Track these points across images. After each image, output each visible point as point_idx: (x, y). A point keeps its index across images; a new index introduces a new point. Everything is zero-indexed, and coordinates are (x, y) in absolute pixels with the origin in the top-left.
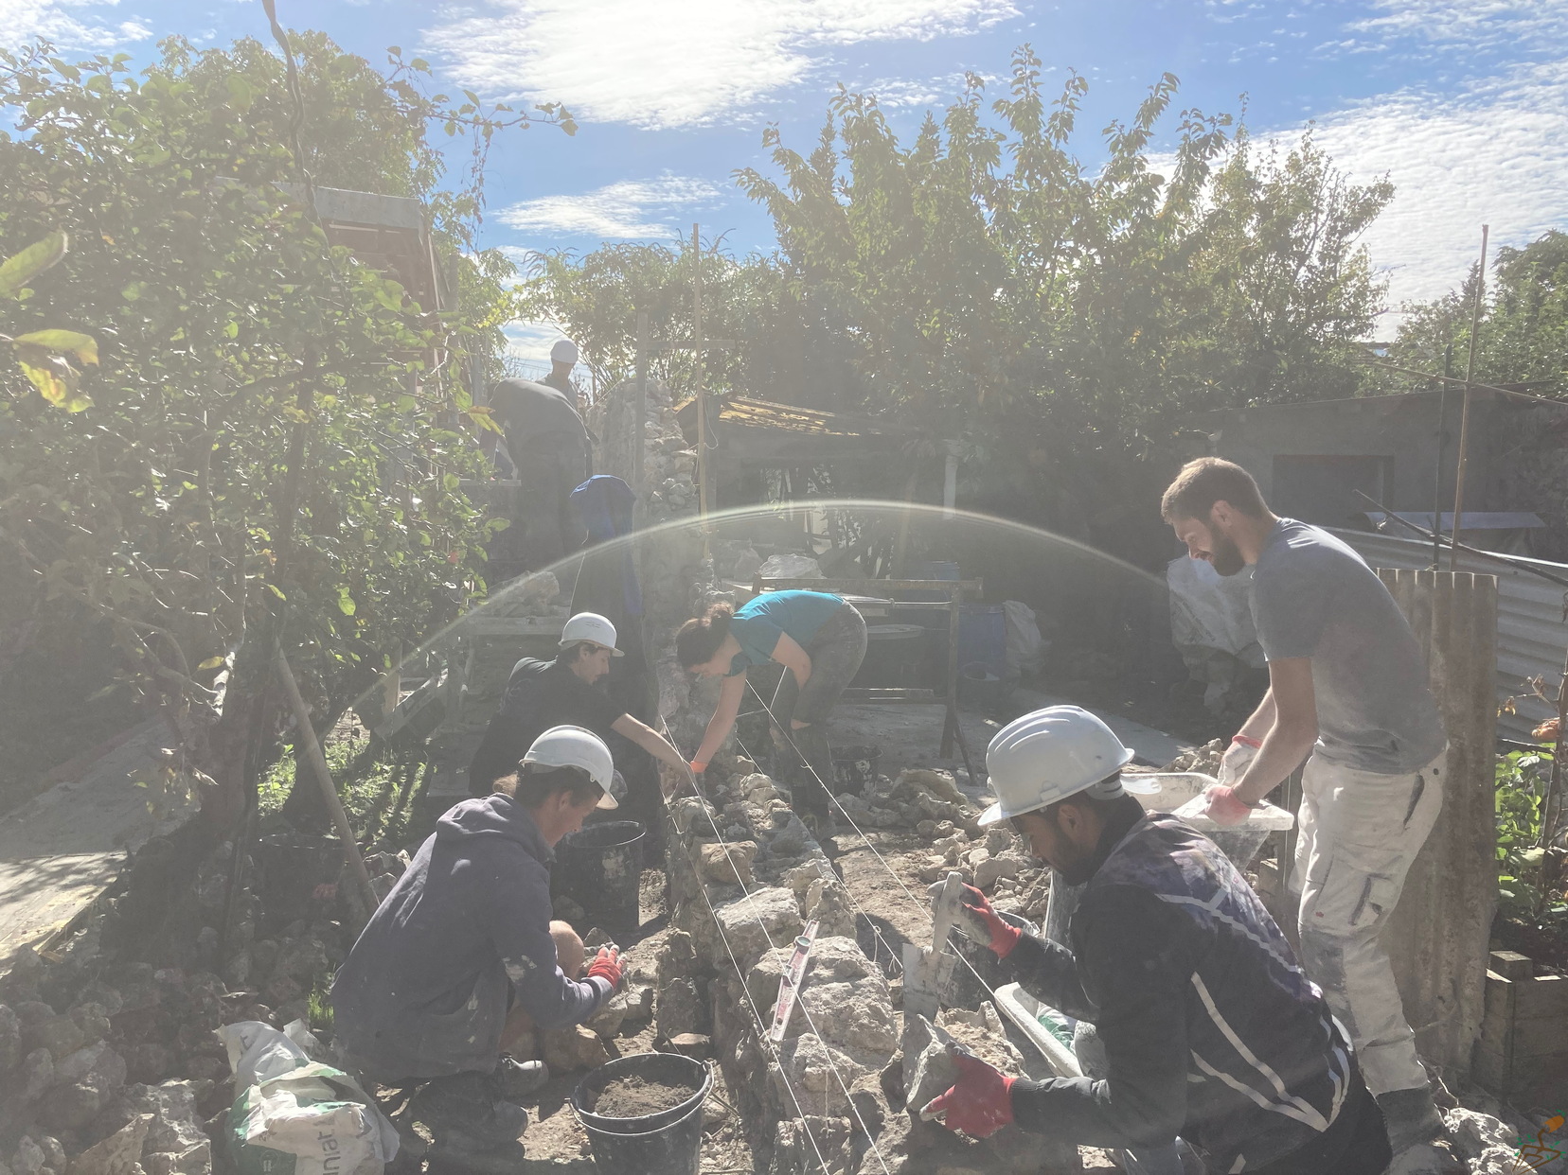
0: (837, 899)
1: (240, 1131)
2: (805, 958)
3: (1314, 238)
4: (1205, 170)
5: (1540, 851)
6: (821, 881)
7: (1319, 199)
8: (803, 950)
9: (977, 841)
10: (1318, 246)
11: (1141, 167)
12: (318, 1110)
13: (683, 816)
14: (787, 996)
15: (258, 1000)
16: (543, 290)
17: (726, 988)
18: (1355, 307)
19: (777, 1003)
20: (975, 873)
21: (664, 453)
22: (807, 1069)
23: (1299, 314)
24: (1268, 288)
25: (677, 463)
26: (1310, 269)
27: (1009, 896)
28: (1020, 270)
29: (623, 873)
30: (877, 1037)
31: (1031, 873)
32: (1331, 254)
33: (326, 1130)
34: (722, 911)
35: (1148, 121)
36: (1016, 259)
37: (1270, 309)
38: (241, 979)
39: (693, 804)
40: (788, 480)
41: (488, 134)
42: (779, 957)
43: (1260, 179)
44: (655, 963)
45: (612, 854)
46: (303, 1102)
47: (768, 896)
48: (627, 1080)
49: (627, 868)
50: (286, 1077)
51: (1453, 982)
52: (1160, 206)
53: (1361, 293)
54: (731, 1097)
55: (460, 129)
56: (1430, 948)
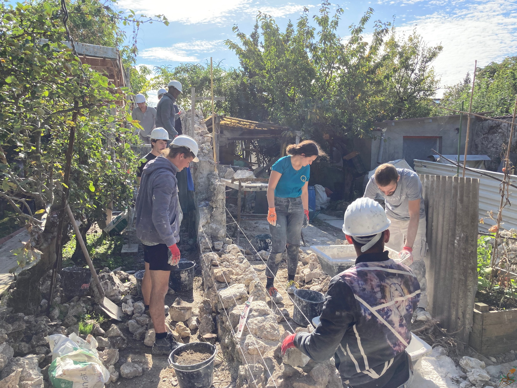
0: (259, 288)
1: (53, 373)
2: (249, 309)
3: (417, 64)
4: (382, 41)
5: (491, 269)
6: (254, 281)
7: (418, 51)
8: (248, 306)
9: (306, 266)
10: (418, 67)
11: (361, 39)
12: (80, 366)
13: (208, 259)
14: (242, 323)
15: (61, 325)
16: (160, 79)
17: (222, 318)
18: (430, 87)
19: (239, 324)
20: (305, 277)
21: (201, 135)
22: (249, 347)
23: (412, 89)
24: (401, 80)
25: (206, 139)
26: (415, 74)
27: (317, 285)
28: (320, 74)
29: (187, 279)
30: (273, 335)
31: (324, 277)
32: (423, 69)
33: (83, 373)
34: (221, 292)
35: (363, 24)
36: (319, 70)
37: (402, 87)
38: (56, 317)
39: (211, 255)
40: (243, 144)
41: (138, 25)
42: (239, 309)
43: (399, 44)
44: (198, 310)
45: (184, 272)
46: (76, 363)
47: (236, 287)
48: (188, 352)
49: (189, 277)
50: (70, 354)
51: (462, 312)
52: (367, 53)
53: (432, 83)
54: (224, 355)
55: (128, 23)
56: (455, 302)
